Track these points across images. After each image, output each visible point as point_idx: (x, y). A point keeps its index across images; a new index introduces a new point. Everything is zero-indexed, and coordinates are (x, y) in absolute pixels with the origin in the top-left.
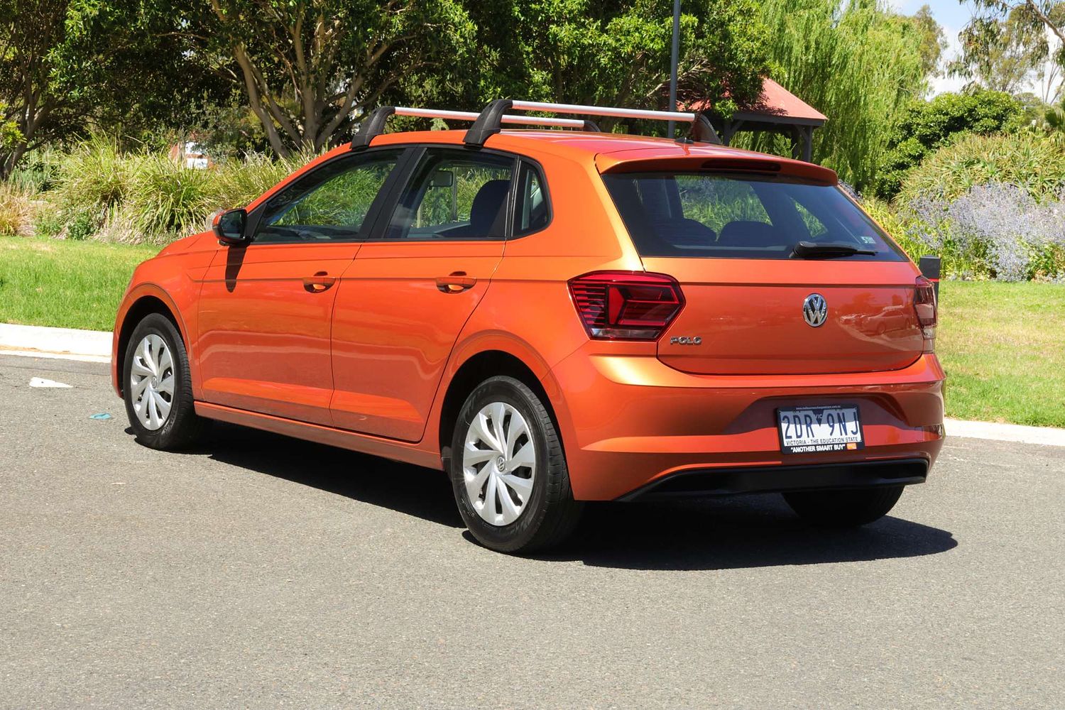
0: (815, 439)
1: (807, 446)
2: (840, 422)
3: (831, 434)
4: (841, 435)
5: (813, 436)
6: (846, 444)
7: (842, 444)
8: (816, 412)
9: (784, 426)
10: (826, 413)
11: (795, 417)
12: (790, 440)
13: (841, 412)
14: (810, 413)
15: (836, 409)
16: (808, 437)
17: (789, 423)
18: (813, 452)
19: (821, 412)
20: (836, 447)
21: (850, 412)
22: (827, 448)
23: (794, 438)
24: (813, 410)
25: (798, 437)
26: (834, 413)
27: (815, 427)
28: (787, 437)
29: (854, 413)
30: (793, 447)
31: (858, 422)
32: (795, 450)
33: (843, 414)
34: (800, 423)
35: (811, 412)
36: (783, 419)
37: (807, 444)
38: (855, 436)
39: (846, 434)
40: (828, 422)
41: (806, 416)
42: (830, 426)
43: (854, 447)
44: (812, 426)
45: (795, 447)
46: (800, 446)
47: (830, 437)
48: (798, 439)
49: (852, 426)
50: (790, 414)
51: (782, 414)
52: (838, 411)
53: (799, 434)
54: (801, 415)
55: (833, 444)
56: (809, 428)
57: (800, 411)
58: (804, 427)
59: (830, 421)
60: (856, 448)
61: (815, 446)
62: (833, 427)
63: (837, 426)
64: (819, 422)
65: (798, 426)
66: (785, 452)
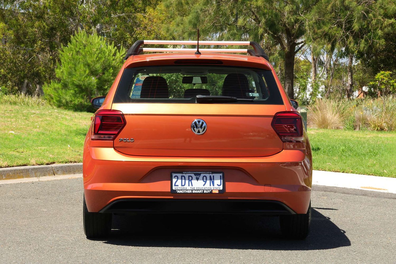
0: (193, 187)
1: (187, 190)
2: (211, 179)
3: (204, 185)
4: (210, 185)
5: (192, 186)
6: (212, 190)
7: (209, 190)
8: (195, 174)
9: (174, 180)
10: (202, 175)
11: (182, 176)
12: (177, 187)
13: (212, 175)
14: (193, 175)
15: (209, 174)
16: (189, 185)
17: (178, 179)
18: (190, 193)
19: (200, 174)
20: (205, 192)
21: (217, 176)
22: (200, 192)
23: (180, 186)
24: (194, 174)
25: (182, 185)
26: (208, 176)
27: (194, 182)
28: (175, 185)
29: (221, 176)
30: (178, 190)
31: (222, 180)
32: (178, 192)
33: (213, 176)
34: (185, 179)
36: (175, 177)
37: (188, 189)
38: (219, 187)
39: (213, 185)
40: (203, 180)
41: (189, 176)
43: (217, 192)
44: (192, 181)
45: (179, 190)
46: (182, 190)
47: (203, 187)
48: (183, 187)
49: (218, 182)
50: (179, 175)
51: (174, 175)
52: (211, 175)
53: (183, 184)
54: (187, 176)
55: (204, 190)
56: (190, 182)
57: (186, 174)
58: (187, 181)
59: (205, 179)
60: (218, 192)
61: (192, 190)
62: (206, 182)
63: (208, 182)
64: (197, 179)
65: (183, 181)
66: (173, 192)
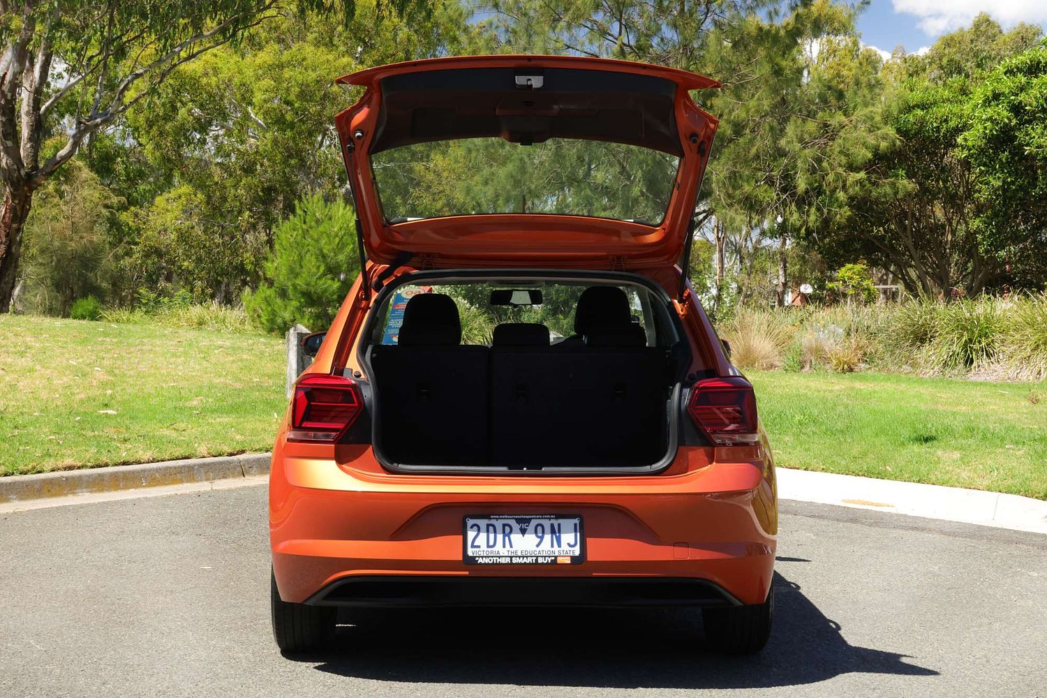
0: (513, 549)
1: (499, 557)
2: (553, 532)
3: (538, 546)
4: (552, 546)
5: (511, 547)
6: (556, 557)
7: (550, 557)
8: (519, 521)
9: (471, 534)
10: (534, 523)
11: (488, 525)
12: (477, 549)
13: (555, 522)
14: (513, 523)
15: (550, 519)
16: (504, 546)
17: (479, 530)
18: (508, 564)
19: (528, 521)
20: (540, 560)
21: (568, 523)
22: (529, 560)
23: (484, 547)
24: (516, 519)
25: (488, 546)
26: (547, 523)
27: (516, 537)
28: (473, 546)
29: (575, 525)
30: (479, 557)
31: (578, 534)
32: (480, 560)
33: (559, 525)
34: (495, 532)
35: (514, 520)
36: (472, 527)
37: (501, 555)
38: (572, 549)
39: (559, 546)
40: (536, 532)
41: (504, 525)
42: (538, 537)
43: (568, 561)
44: (512, 536)
45: (482, 557)
46: (488, 557)
47: (536, 548)
48: (490, 549)
49: (569, 538)
50: (483, 523)
51: (470, 522)
52: (553, 521)
53: (491, 543)
54: (499, 524)
55: (537, 557)
56: (507, 538)
57: (497, 519)
58: (500, 537)
59: (539, 531)
60: (569, 562)
61: (511, 557)
62: (542, 538)
63: (547, 537)
64: (523, 532)
65: (492, 536)
66: (469, 561)
